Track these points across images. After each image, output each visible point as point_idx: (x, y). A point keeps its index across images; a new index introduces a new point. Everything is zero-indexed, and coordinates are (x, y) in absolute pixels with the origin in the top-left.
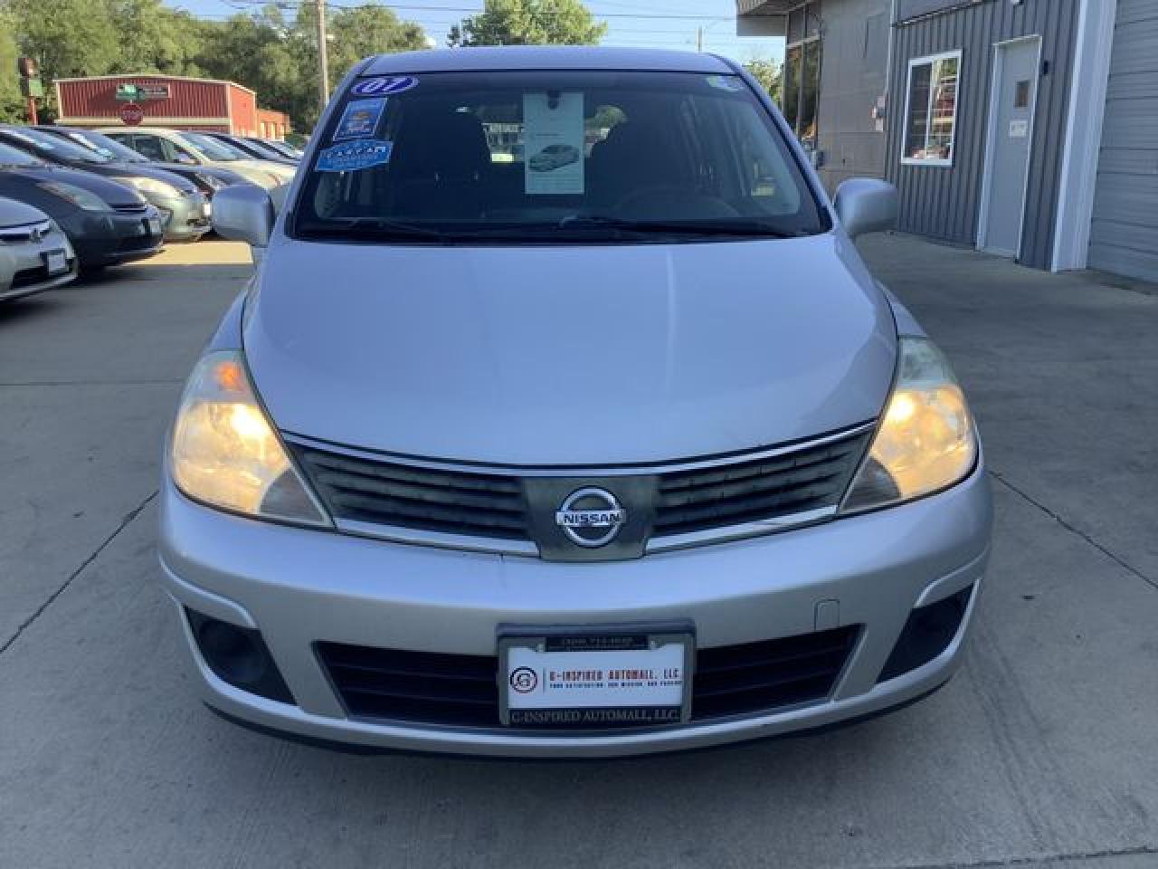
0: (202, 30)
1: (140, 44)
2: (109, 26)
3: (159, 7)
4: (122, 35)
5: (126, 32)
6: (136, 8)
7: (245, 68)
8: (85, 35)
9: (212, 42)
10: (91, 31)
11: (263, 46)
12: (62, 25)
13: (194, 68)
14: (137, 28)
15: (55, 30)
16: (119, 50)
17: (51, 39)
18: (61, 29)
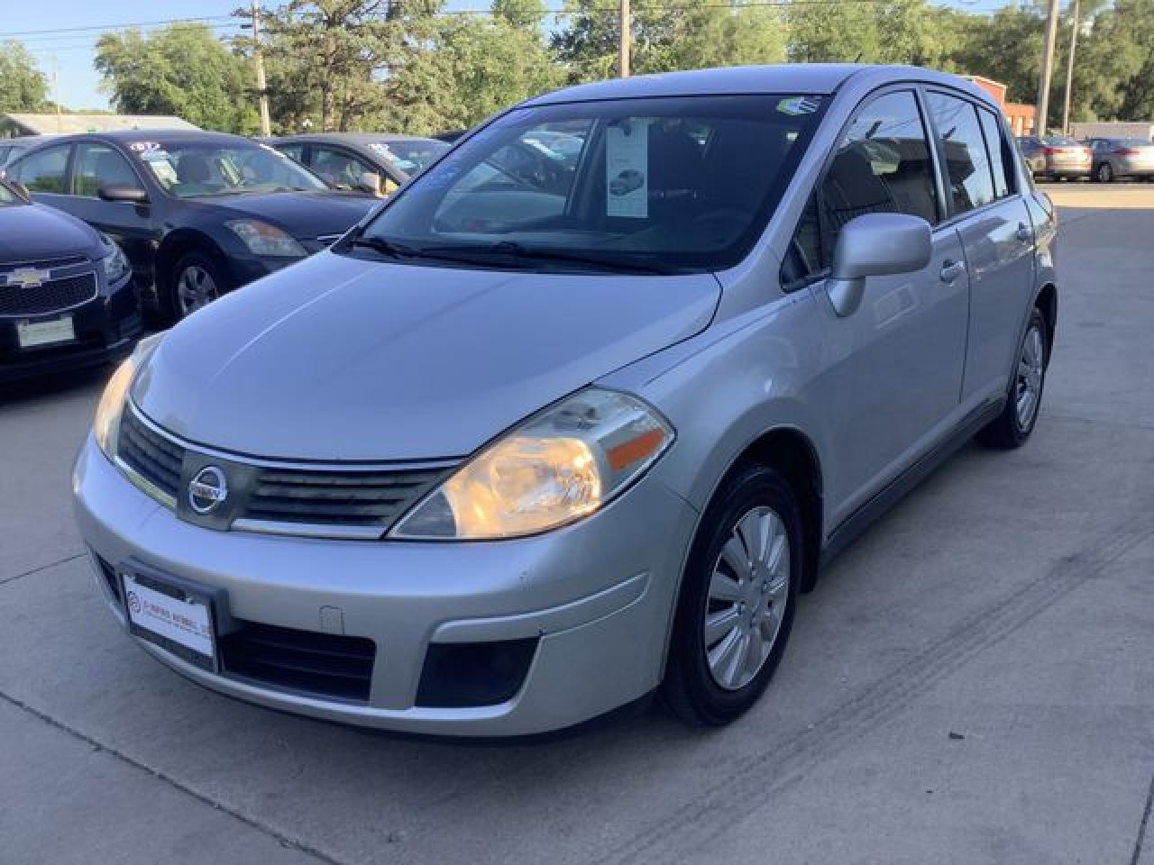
0: (966, 26)
1: (901, 43)
2: (873, 28)
3: (924, 7)
4: (885, 36)
5: (889, 32)
6: (903, 8)
7: (1004, 61)
8: (848, 39)
9: (974, 37)
10: (854, 34)
11: (1027, 37)
12: (830, 31)
13: (951, 64)
14: (899, 28)
15: (823, 35)
16: (878, 51)
17: (817, 45)
18: (829, 35)
